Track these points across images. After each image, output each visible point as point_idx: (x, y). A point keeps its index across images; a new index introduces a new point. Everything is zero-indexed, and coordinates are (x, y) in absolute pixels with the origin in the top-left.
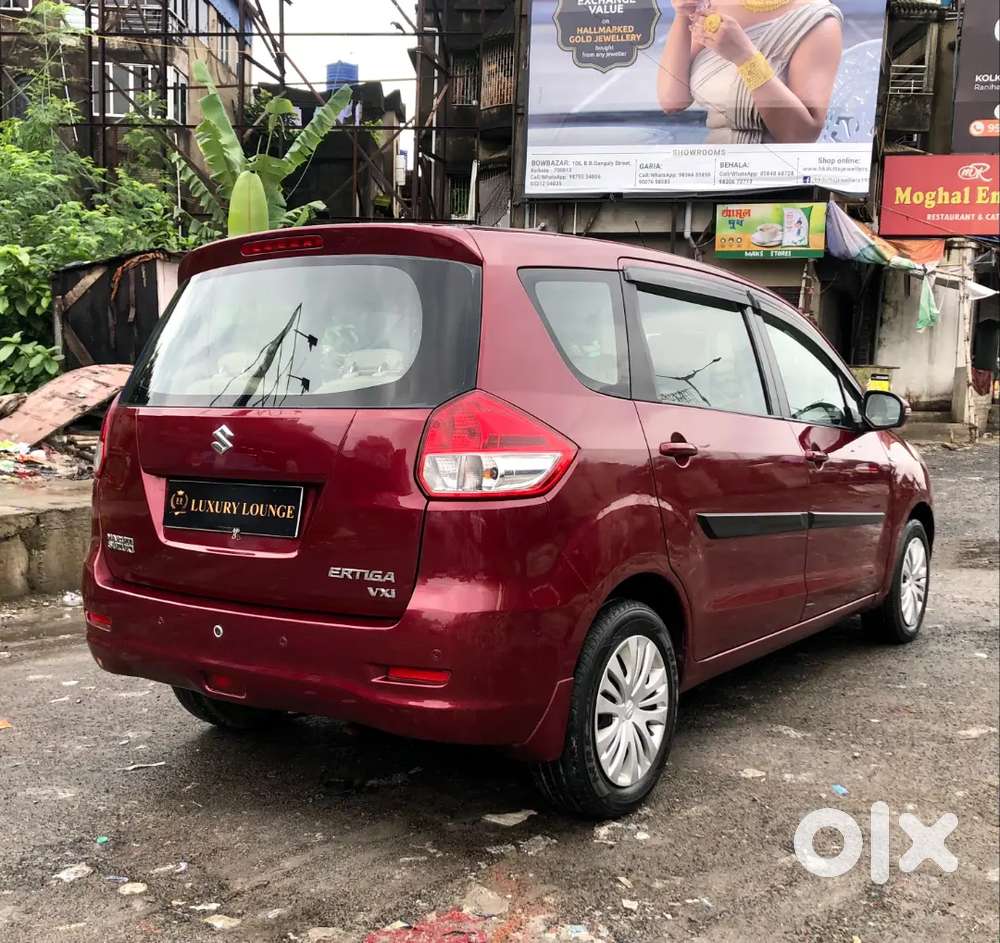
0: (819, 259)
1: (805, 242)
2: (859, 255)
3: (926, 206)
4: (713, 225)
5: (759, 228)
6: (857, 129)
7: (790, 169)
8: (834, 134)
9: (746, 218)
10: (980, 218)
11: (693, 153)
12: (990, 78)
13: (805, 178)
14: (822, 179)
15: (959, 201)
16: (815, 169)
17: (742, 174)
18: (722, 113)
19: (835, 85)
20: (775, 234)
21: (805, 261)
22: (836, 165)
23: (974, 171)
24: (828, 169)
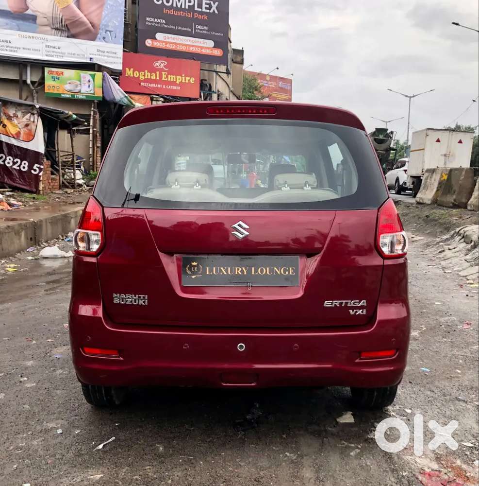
0: (100, 101)
1: (92, 92)
2: (120, 101)
3: (140, 79)
4: (43, 78)
5: (68, 82)
6: (115, 37)
7: (83, 53)
8: (104, 38)
9: (61, 76)
10: (164, 87)
11: (30, 37)
12: (153, 20)
13: (91, 59)
14: (99, 60)
15: (155, 78)
16: (95, 55)
17: (57, 52)
18: (46, 18)
19: (103, 13)
20: (77, 86)
21: (93, 101)
22: (106, 54)
23: (160, 64)
24: (102, 55)
